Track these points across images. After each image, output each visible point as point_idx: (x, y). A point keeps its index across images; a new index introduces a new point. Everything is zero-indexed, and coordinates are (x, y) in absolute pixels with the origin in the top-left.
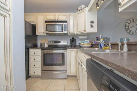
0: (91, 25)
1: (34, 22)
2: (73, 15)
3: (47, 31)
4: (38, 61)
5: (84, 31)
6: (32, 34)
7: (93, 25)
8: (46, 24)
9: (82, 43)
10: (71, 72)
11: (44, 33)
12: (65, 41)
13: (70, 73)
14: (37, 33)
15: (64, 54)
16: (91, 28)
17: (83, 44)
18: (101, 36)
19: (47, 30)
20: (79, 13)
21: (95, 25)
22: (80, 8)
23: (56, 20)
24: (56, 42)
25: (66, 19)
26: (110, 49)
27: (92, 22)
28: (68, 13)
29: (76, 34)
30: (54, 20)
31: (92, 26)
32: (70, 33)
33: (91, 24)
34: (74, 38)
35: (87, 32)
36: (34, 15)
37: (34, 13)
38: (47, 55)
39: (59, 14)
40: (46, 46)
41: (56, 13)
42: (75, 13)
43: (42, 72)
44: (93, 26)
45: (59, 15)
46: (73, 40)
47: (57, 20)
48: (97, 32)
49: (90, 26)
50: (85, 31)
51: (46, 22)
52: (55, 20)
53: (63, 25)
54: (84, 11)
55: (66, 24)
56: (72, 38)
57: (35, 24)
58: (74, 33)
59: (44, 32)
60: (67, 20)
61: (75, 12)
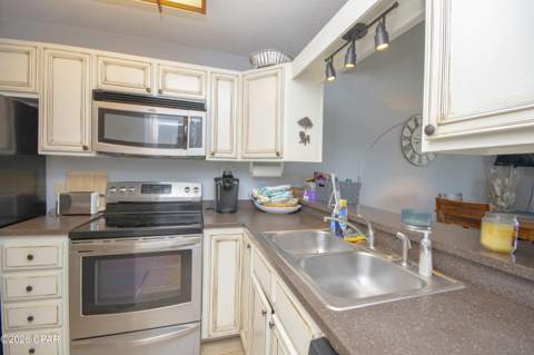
0: (302, 134)
1: (30, 90)
2: (232, 81)
3: (102, 138)
4: (51, 297)
5: (275, 155)
6: (13, 152)
7: (308, 132)
8: (100, 109)
9: (264, 199)
10: (220, 323)
11: (85, 148)
12: (191, 186)
13: (215, 328)
14: (46, 147)
15: (190, 251)
16: (302, 144)
17: (267, 199)
18: (336, 179)
19: (106, 137)
20: (257, 78)
21: (316, 133)
22: (260, 58)
23: (155, 94)
24: (147, 188)
25: (200, 93)
26: (372, 248)
27: (306, 123)
28: (209, 69)
29: (239, 160)
30: (143, 92)
31: (304, 139)
32: (217, 155)
33: (303, 130)
34: (231, 176)
35: (286, 158)
36: (28, 53)
37: (28, 45)
38: (103, 263)
39: (167, 64)
40: (97, 205)
41: (155, 61)
42: (240, 74)
43: (72, 348)
44: (308, 139)
45: (166, 72)
46: (227, 184)
47: (160, 92)
48: (320, 160)
49: (298, 136)
50: (278, 154)
51: (99, 95)
52: (148, 90)
53: (186, 117)
54: (276, 75)
55: (201, 118)
56: (224, 176)
57: (36, 101)
58: (233, 155)
59: (87, 144)
60: (206, 96)
61: (242, 70)
